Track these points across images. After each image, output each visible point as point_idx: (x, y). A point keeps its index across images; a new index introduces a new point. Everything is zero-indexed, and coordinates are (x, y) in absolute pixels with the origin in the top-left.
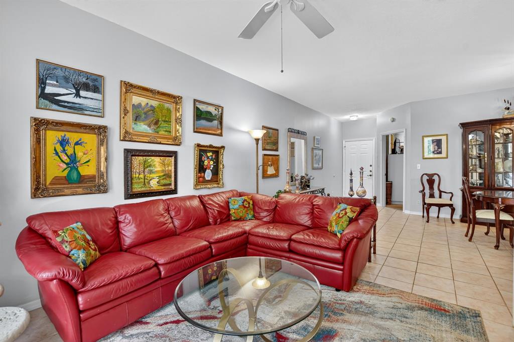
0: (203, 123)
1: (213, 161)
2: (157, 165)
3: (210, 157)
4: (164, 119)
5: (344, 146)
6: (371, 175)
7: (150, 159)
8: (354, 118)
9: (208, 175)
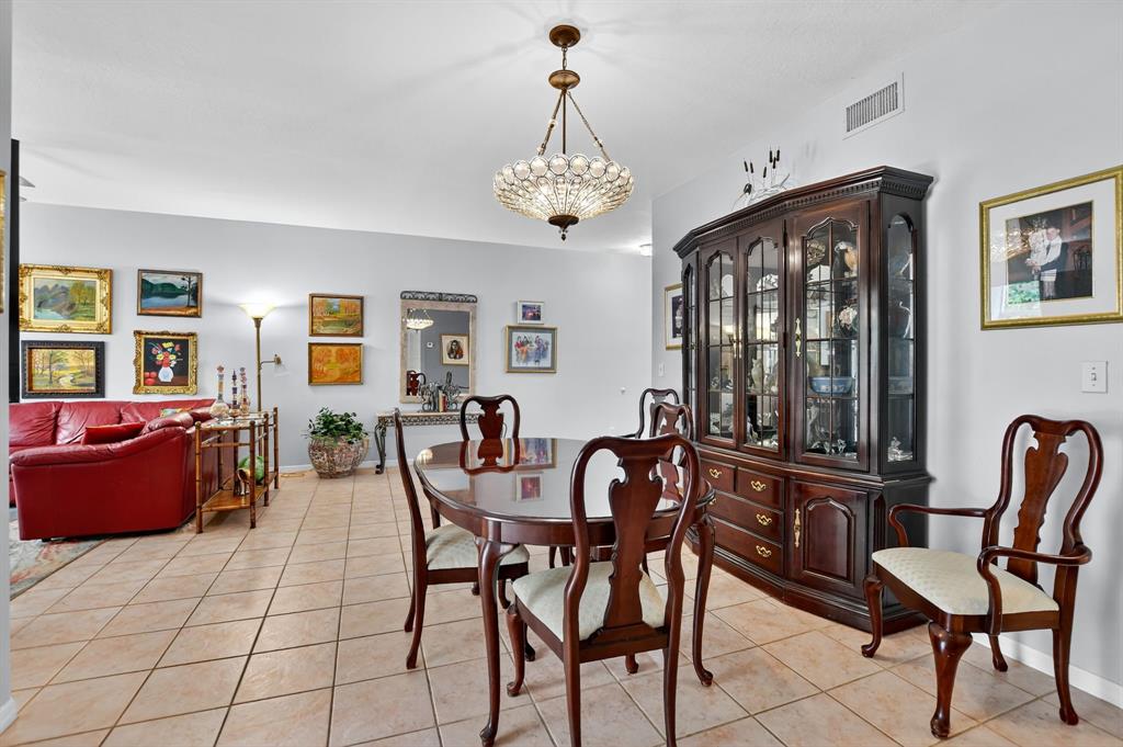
0: (156, 300)
1: (175, 354)
2: (70, 360)
3: (170, 350)
4: (82, 301)
7: (58, 353)
9: (166, 374)
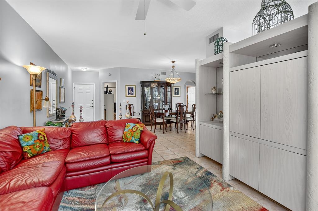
5: (74, 87)
6: (92, 106)
8: (85, 70)
